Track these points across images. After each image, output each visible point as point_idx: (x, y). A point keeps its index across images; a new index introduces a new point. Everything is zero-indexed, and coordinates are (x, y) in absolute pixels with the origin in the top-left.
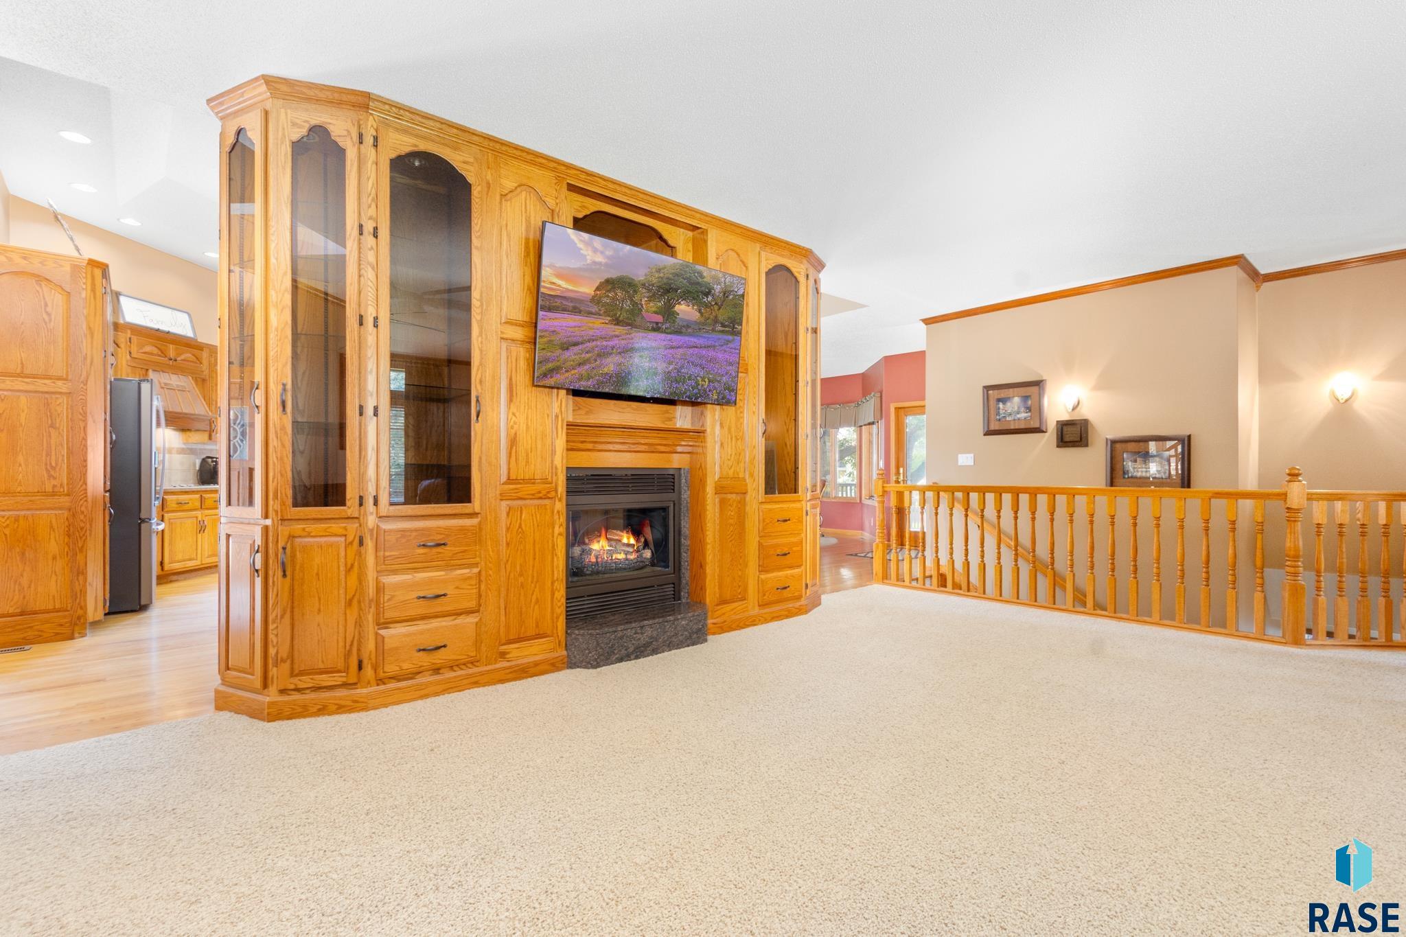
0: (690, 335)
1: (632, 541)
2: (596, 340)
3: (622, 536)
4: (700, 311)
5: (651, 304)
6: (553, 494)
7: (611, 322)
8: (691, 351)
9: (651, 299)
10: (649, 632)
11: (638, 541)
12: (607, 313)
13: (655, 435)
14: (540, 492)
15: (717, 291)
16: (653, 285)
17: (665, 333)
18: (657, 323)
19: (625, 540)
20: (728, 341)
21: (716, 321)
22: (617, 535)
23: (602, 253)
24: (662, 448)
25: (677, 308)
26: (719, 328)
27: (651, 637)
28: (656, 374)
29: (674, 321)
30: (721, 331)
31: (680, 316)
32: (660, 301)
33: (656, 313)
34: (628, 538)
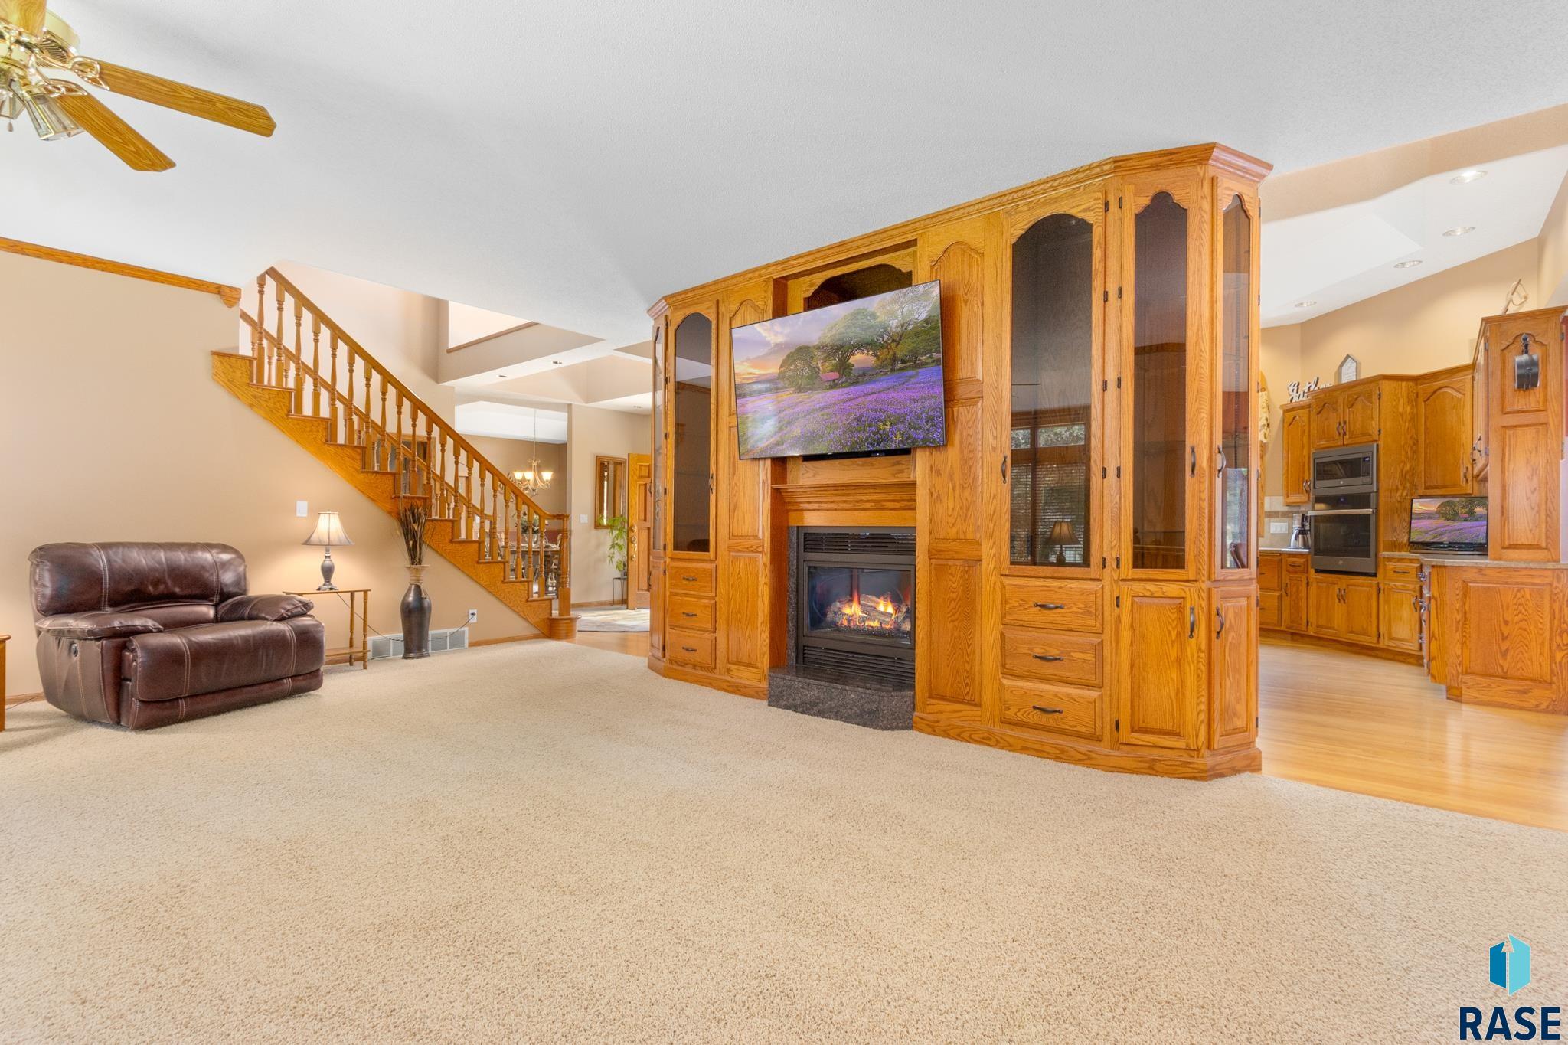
0: (867, 383)
1: (890, 610)
2: (785, 410)
3: (878, 603)
4: (876, 355)
5: (827, 364)
6: (760, 549)
7: (795, 392)
8: (869, 399)
9: (826, 360)
10: (815, 692)
11: (897, 610)
12: (791, 385)
13: (872, 491)
14: (751, 547)
15: (893, 326)
16: (827, 346)
17: (842, 387)
18: (834, 380)
19: (881, 608)
20: (910, 377)
21: (894, 359)
22: (872, 601)
23: (781, 333)
24: (890, 505)
25: (852, 360)
26: (899, 366)
27: (818, 698)
28: (836, 428)
29: (850, 373)
30: (903, 368)
31: (856, 366)
32: (834, 359)
33: (831, 371)
34: (886, 606)
